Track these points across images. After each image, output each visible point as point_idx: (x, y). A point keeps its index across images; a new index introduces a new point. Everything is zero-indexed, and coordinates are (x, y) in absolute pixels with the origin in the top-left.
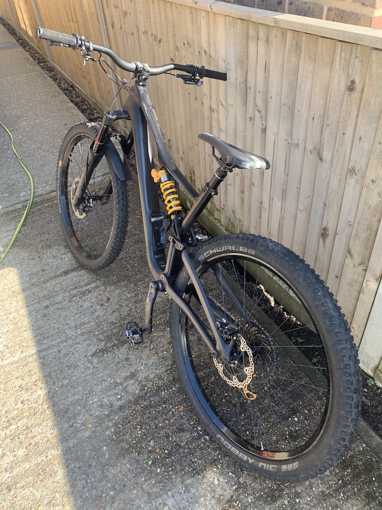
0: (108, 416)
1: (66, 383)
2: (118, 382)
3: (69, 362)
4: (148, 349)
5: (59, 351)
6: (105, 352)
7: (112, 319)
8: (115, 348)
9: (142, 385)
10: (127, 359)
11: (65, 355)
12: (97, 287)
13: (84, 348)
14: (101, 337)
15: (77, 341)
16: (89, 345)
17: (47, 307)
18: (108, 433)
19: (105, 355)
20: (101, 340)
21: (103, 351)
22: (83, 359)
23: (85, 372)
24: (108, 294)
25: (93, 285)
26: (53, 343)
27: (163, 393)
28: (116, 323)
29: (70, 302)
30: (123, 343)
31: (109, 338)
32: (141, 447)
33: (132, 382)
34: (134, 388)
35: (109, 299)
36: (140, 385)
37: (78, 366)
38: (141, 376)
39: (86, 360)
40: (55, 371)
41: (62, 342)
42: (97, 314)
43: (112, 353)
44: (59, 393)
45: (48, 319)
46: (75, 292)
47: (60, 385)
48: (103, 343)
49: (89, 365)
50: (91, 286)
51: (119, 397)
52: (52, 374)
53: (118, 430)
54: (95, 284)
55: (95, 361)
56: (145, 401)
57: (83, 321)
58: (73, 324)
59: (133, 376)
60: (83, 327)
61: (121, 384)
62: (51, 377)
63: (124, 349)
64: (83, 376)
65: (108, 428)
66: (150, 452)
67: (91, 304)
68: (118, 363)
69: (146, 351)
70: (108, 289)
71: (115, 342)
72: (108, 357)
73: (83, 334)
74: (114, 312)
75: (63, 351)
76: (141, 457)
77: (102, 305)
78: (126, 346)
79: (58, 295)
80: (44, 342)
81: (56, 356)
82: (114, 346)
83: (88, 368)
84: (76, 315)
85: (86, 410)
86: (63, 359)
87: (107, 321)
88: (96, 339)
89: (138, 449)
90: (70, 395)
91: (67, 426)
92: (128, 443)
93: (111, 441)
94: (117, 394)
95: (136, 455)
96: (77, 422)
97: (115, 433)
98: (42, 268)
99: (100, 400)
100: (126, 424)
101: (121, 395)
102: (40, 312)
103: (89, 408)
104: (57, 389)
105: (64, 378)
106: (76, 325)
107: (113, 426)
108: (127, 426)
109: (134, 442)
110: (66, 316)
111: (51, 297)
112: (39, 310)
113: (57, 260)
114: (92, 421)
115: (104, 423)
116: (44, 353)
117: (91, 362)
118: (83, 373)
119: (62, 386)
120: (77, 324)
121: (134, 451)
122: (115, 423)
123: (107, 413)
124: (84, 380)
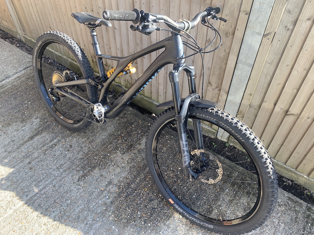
0: (106, 210)
1: (69, 202)
2: (103, 189)
3: (65, 190)
4: (111, 166)
5: (54, 186)
6: (85, 176)
7: (80, 156)
8: (90, 172)
9: (118, 186)
10: (101, 176)
11: (60, 187)
12: (59, 141)
13: (70, 179)
14: (78, 169)
15: (63, 176)
16: (72, 176)
17: (30, 163)
18: (111, 218)
19: (86, 178)
20: (79, 171)
21: (84, 176)
22: (73, 185)
23: (78, 192)
24: (69, 143)
25: (55, 141)
26: (47, 182)
27: (132, 185)
28: (83, 158)
29: (45, 155)
30: (94, 168)
31: (83, 168)
32: (134, 218)
33: (111, 186)
34: (114, 189)
35: (71, 146)
36: (117, 186)
37: (72, 190)
38: (115, 181)
39: (75, 185)
40: (58, 198)
41: (53, 180)
42: (68, 156)
43: (90, 175)
44: (68, 209)
45: (35, 170)
46: (45, 148)
47: (66, 205)
48: (81, 172)
49: (79, 187)
50: (54, 141)
51: (108, 197)
52: (57, 201)
53: (116, 215)
54: (57, 139)
55: (82, 183)
56: (124, 193)
57: (61, 164)
58: (55, 167)
59: (110, 183)
60: (63, 167)
61: (105, 190)
62: (57, 203)
63: (96, 171)
64: (78, 194)
65: (109, 216)
66: (140, 218)
67: (61, 152)
68: (97, 179)
69: (111, 168)
70: (68, 140)
71: (88, 168)
72: (89, 178)
73: (65, 171)
74: (78, 152)
75: (57, 185)
76: (137, 223)
77: (68, 150)
78: (97, 169)
79: (33, 153)
80: (40, 184)
81: (53, 190)
82: (89, 171)
83: (79, 189)
84: (54, 161)
85: (91, 212)
86: (59, 190)
87: (77, 158)
88: (75, 171)
89: (133, 219)
90: (76, 208)
91: (83, 225)
92: (126, 219)
93: (115, 222)
94: (106, 196)
95: (133, 222)
96: (89, 221)
97: (116, 217)
98: (11, 140)
99: (97, 204)
100: (119, 210)
101: (108, 196)
102: (26, 167)
103: (93, 210)
104: (65, 208)
105: (66, 200)
106: (58, 168)
107: (112, 214)
108: (120, 210)
109: (129, 216)
110: (47, 164)
111: (29, 156)
112: (25, 167)
113: (20, 132)
114: (98, 216)
115: (106, 214)
116: (43, 191)
117: (79, 185)
118: (78, 193)
119: (67, 205)
120: (57, 166)
121: (131, 221)
122: (113, 212)
123: (105, 208)
124: (80, 196)
